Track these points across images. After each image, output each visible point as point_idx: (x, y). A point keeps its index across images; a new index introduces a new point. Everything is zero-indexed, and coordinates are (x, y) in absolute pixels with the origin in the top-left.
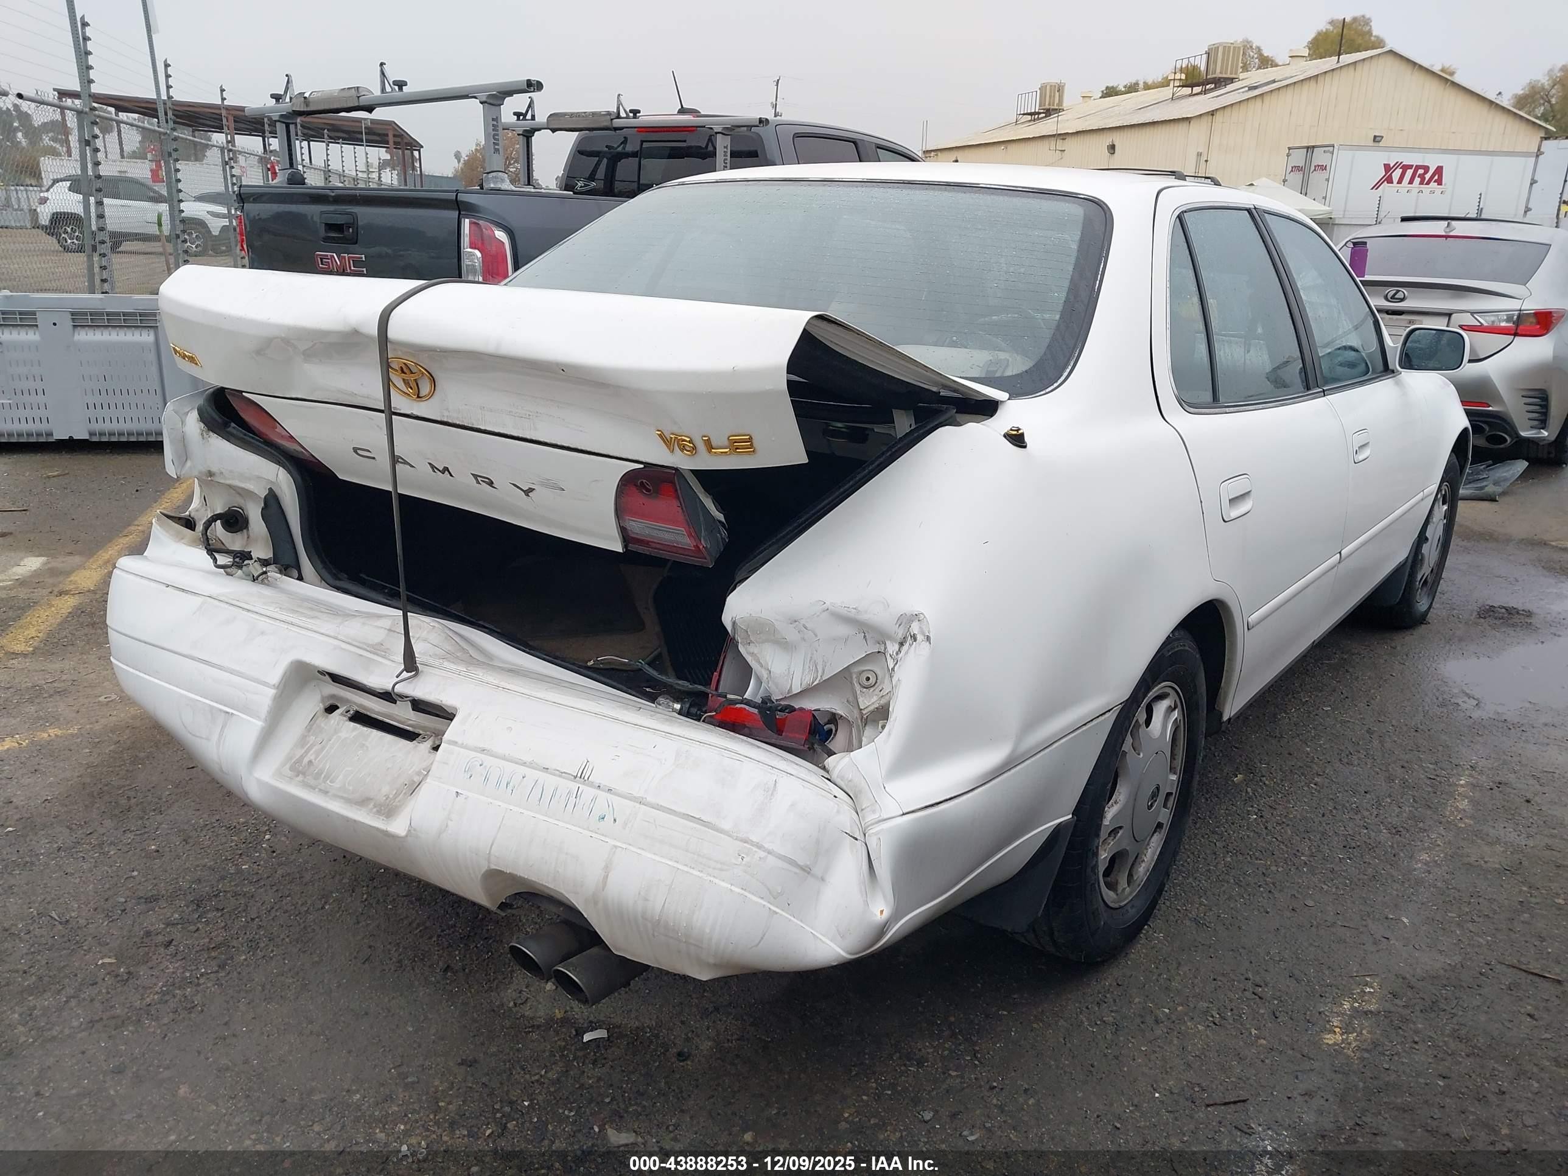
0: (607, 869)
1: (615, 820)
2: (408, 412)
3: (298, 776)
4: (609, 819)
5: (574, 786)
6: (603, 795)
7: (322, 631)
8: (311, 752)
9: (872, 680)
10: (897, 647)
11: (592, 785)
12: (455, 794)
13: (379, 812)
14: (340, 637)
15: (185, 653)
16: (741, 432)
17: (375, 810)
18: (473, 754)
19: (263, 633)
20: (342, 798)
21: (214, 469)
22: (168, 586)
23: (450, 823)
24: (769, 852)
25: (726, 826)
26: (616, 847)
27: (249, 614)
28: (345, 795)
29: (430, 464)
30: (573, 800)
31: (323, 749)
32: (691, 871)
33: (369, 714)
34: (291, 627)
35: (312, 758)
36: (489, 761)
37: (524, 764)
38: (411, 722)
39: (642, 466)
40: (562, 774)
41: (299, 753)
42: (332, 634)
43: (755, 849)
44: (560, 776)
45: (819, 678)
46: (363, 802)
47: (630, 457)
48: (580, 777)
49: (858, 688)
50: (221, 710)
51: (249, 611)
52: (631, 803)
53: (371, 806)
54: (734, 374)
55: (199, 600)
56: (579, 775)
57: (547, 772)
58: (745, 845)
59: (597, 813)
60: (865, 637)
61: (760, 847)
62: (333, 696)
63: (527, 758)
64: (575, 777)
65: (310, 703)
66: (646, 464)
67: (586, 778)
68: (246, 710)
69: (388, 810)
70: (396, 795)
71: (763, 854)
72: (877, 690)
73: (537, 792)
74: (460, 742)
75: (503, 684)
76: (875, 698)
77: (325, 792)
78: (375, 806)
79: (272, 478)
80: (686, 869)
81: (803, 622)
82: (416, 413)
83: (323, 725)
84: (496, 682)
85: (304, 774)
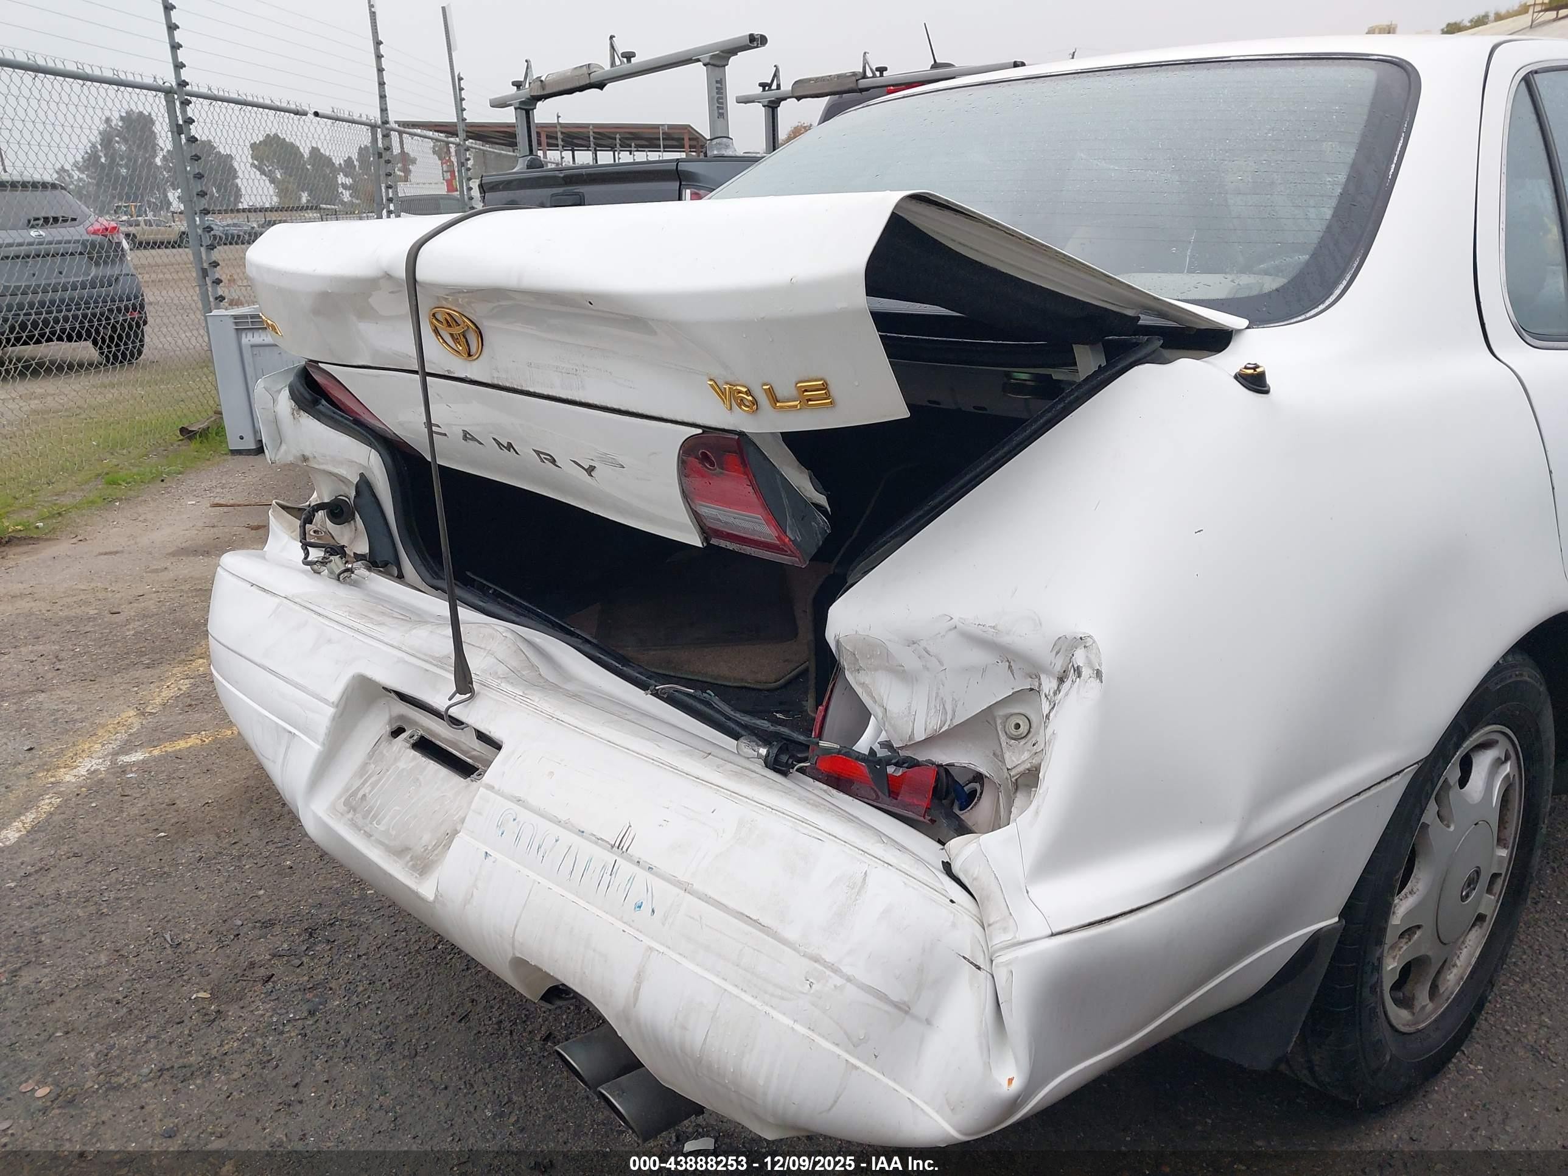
0: (639, 978)
1: (653, 911)
2: (463, 376)
3: (349, 812)
4: (646, 909)
5: (610, 857)
6: (641, 874)
7: (386, 640)
8: (368, 784)
9: (1024, 729)
10: (1054, 684)
11: (630, 859)
12: (484, 854)
13: (414, 868)
14: (404, 648)
16: (813, 375)
17: (411, 863)
18: (508, 804)
19: (329, 641)
20: (381, 843)
21: (307, 453)
23: (475, 892)
24: (849, 979)
25: (791, 933)
26: (651, 949)
27: (320, 619)
28: (386, 842)
29: (494, 439)
30: (607, 877)
31: (380, 780)
32: (744, 996)
33: (433, 740)
34: (356, 635)
35: (367, 791)
36: (524, 815)
37: (559, 823)
38: (474, 753)
39: (700, 431)
40: (598, 840)
41: (357, 783)
42: (395, 644)
43: (828, 972)
44: (596, 843)
45: (948, 723)
46: (399, 852)
47: (686, 420)
48: (618, 846)
49: (1003, 738)
50: (285, 729)
51: (320, 615)
52: (676, 890)
53: (408, 858)
54: (793, 289)
55: (277, 600)
56: (617, 844)
57: (582, 836)
58: (816, 965)
59: (632, 900)
60: (1010, 667)
61: (836, 970)
62: (402, 717)
63: (563, 817)
64: (613, 847)
65: (377, 724)
66: (706, 429)
67: (624, 849)
68: (307, 730)
69: (423, 866)
70: (436, 847)
71: (838, 981)
72: (1030, 744)
73: (569, 862)
75: (558, 714)
76: (1026, 755)
77: (369, 836)
78: (412, 859)
79: (364, 463)
80: (735, 991)
81: (923, 644)
82: (470, 375)
83: (385, 752)
84: (551, 711)
85: (355, 810)
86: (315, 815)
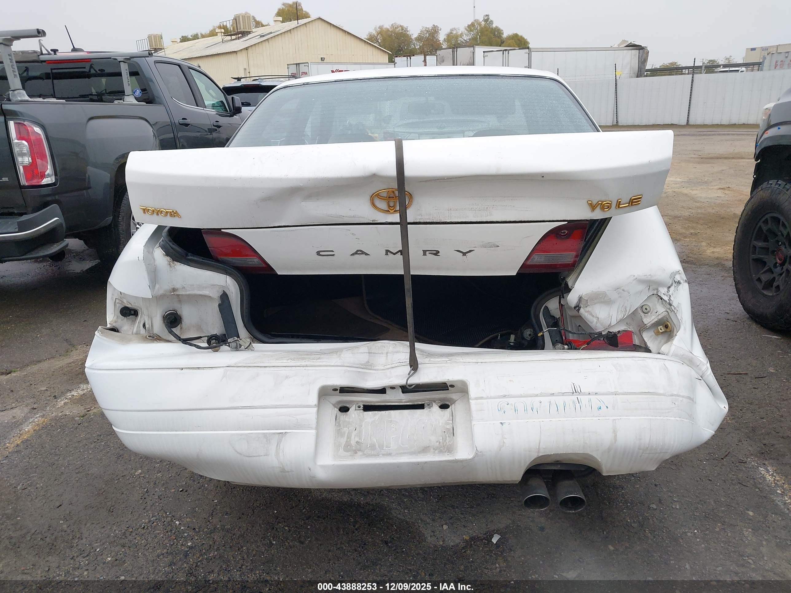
0: (615, 432)
1: (607, 407)
2: (383, 221)
3: (356, 453)
4: (604, 408)
5: (574, 398)
6: (593, 397)
7: (332, 364)
8: (353, 437)
9: (648, 309)
10: (666, 289)
11: (584, 394)
12: (500, 425)
13: (441, 452)
14: (345, 365)
15: (227, 406)
17: (436, 451)
18: (498, 400)
19: (287, 378)
20: (404, 453)
22: (182, 369)
23: (505, 440)
24: (683, 397)
25: (661, 392)
26: (615, 420)
27: (268, 369)
28: (406, 452)
29: (385, 250)
30: (578, 405)
31: (360, 432)
32: (657, 418)
33: (373, 404)
34: (307, 368)
35: (357, 439)
36: (511, 401)
37: (537, 396)
38: (405, 400)
39: (567, 222)
40: (563, 394)
41: (343, 440)
42: (339, 364)
43: (677, 398)
44: (563, 395)
45: (627, 313)
46: (425, 450)
48: (575, 392)
49: (642, 314)
50: (274, 433)
51: (265, 367)
52: (611, 396)
53: (432, 450)
54: (650, 164)
55: (222, 370)
56: (574, 391)
57: (554, 396)
58: (673, 397)
59: (595, 407)
60: (649, 288)
61: (679, 396)
62: (339, 402)
63: (538, 392)
64: (573, 393)
66: (569, 221)
67: (579, 392)
68: (298, 426)
69: (447, 449)
70: (444, 439)
71: (681, 399)
72: (654, 313)
73: (554, 408)
74: (485, 396)
75: (480, 360)
76: (653, 317)
77: (390, 454)
78: (435, 449)
79: (223, 284)
80: (654, 418)
81: (623, 288)
82: (389, 220)
83: (347, 420)
84: (475, 361)
85: (360, 450)
86: (323, 467)
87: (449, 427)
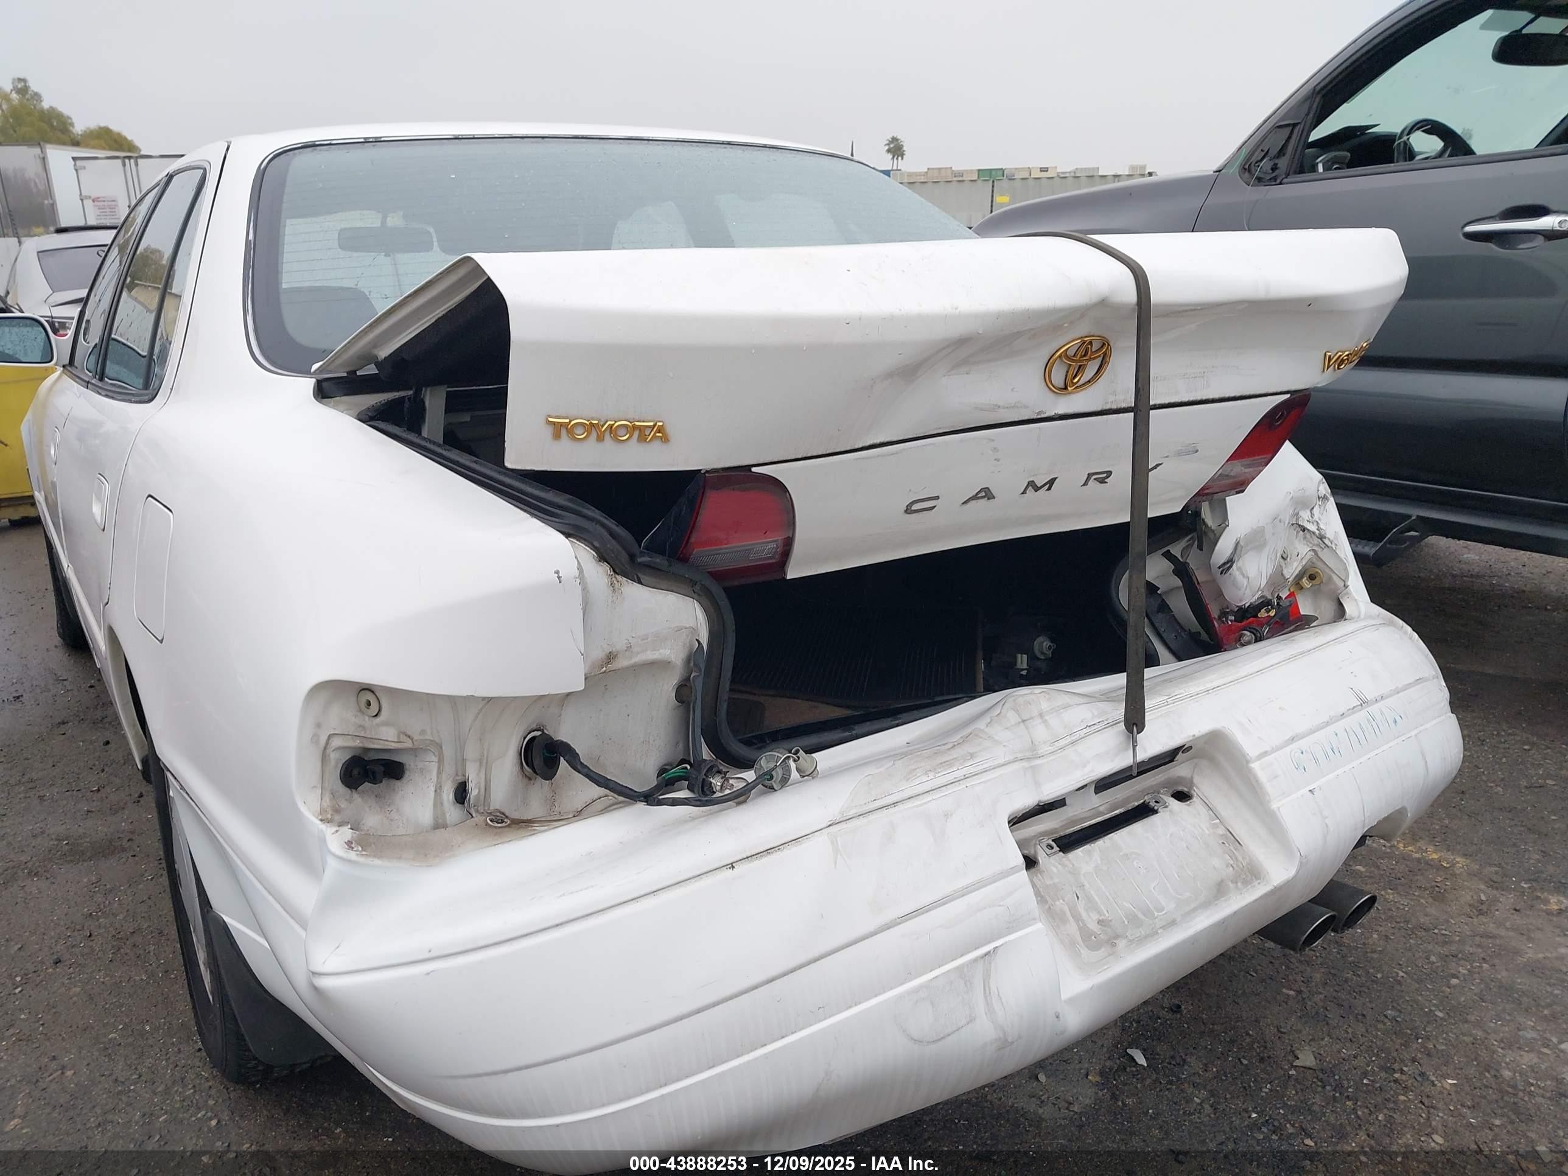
1: (1401, 717)
3: (1114, 945)
4: (1398, 719)
6: (1381, 706)
8: (1084, 915)
11: (1372, 703)
12: (1309, 793)
13: (1246, 883)
15: (872, 928)
17: (1239, 884)
18: (1288, 749)
19: (947, 815)
20: (1195, 909)
22: (732, 866)
26: (1415, 736)
27: (900, 807)
28: (1193, 906)
30: (1374, 724)
31: (1089, 899)
33: (1061, 834)
34: (970, 782)
35: (1095, 917)
36: (1302, 743)
37: (1327, 724)
39: (1289, 395)
40: (1353, 711)
41: (1072, 928)
42: (1011, 758)
44: (1353, 713)
46: (1220, 890)
48: (1363, 702)
50: (975, 960)
51: (895, 804)
52: (1396, 697)
53: (1231, 885)
56: (1361, 702)
57: (1345, 717)
59: (1391, 722)
63: (1326, 718)
64: (1361, 705)
66: (1292, 394)
67: (1365, 700)
68: (1013, 925)
69: (1251, 873)
73: (1353, 738)
74: (1268, 748)
77: (1173, 923)
78: (1235, 882)
82: (1061, 411)
83: (1049, 882)
85: (1117, 937)
86: (1071, 1001)
87: (1221, 831)
